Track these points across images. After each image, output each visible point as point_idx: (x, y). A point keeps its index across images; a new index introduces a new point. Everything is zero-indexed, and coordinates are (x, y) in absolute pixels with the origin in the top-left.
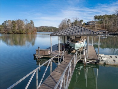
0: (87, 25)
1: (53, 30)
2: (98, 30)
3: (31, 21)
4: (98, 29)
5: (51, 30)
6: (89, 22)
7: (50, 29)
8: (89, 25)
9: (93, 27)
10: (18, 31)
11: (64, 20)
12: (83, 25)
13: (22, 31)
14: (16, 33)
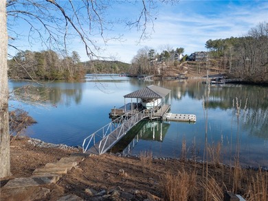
0: (191, 60)
1: (118, 69)
2: (212, 70)
3: (74, 52)
4: (213, 68)
5: (115, 68)
6: (194, 54)
7: (112, 68)
8: (194, 60)
9: (202, 65)
10: (48, 74)
11: (142, 50)
12: (182, 60)
13: (55, 74)
14: (43, 78)
